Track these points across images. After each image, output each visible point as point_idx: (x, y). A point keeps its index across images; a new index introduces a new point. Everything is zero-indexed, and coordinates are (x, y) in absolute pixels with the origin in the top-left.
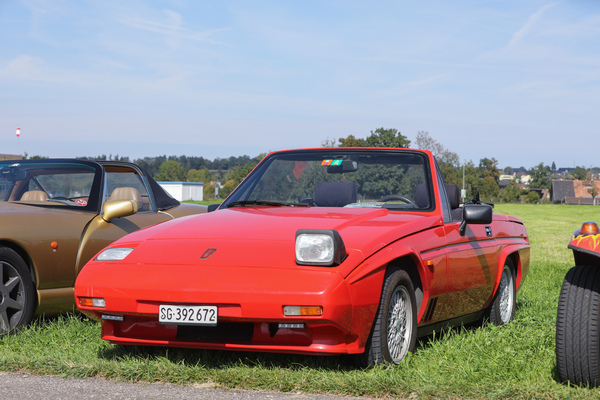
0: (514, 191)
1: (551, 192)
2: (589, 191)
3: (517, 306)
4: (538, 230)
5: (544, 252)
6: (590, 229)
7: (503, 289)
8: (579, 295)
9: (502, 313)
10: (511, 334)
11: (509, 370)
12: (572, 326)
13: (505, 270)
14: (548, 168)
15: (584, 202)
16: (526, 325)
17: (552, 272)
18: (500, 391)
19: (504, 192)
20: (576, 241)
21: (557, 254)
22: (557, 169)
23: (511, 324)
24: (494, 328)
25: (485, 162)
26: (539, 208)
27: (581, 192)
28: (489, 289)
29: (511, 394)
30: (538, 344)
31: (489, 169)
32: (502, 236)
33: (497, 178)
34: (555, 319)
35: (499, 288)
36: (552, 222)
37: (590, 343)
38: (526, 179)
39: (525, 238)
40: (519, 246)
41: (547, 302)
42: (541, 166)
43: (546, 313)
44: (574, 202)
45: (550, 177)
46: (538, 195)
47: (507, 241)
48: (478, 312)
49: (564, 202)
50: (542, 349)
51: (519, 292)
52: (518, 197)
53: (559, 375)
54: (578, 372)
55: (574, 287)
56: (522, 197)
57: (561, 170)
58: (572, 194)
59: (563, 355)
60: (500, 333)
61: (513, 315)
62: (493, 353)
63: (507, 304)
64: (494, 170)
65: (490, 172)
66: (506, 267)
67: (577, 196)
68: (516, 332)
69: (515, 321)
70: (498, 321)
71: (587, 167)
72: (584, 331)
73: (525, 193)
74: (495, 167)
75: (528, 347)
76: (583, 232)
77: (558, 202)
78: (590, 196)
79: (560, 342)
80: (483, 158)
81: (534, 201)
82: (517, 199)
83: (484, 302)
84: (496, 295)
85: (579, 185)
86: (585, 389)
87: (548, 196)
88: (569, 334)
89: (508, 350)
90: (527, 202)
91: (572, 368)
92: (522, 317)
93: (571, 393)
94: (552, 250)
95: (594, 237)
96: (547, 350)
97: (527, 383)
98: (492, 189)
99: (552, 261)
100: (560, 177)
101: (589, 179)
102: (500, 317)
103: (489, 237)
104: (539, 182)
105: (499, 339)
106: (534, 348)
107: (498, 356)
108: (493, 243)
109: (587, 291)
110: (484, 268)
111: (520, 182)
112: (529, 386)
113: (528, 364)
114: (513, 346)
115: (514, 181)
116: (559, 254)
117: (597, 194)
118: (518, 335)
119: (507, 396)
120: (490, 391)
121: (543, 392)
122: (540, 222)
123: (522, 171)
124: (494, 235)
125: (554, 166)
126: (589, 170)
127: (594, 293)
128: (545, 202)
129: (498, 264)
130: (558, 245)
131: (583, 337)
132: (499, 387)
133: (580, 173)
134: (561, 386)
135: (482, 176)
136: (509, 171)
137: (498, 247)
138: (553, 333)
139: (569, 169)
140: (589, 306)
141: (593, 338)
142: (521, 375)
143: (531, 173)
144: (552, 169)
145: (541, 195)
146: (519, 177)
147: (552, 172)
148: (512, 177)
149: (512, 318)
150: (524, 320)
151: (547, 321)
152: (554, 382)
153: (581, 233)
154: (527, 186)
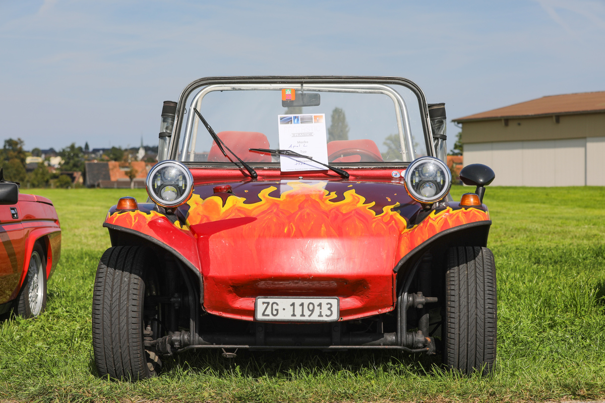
0: (43, 174)
1: (84, 175)
2: (126, 173)
3: (48, 297)
4: (70, 216)
5: (77, 239)
6: (127, 205)
7: (32, 278)
8: (117, 279)
9: (32, 305)
10: (42, 328)
11: (41, 366)
12: (110, 313)
13: (34, 257)
14: (80, 149)
15: (121, 185)
16: (58, 317)
17: (86, 260)
18: (32, 389)
19: (30, 176)
20: (112, 219)
21: (92, 242)
22: (91, 149)
23: (42, 317)
24: (23, 321)
25: (10, 142)
26: (71, 193)
27: (118, 174)
28: (16, 278)
29: (44, 392)
30: (72, 337)
31: (14, 150)
32: (29, 218)
33: (23, 160)
34: (90, 309)
35: (27, 277)
36: (85, 208)
37: (131, 331)
38: (56, 161)
39: (56, 221)
40: (49, 228)
41: (81, 292)
42: (72, 147)
43: (82, 304)
44: (110, 186)
45: (83, 158)
46: (69, 179)
47: (36, 224)
48: (5, 304)
49: (98, 186)
50: (77, 342)
51: (50, 282)
52: (47, 182)
53: (97, 369)
54: (119, 365)
55: (111, 270)
56: (52, 182)
57: (95, 151)
58: (107, 176)
59: (101, 345)
60: (30, 327)
61: (44, 307)
62: (23, 348)
63: (36, 295)
64: (21, 152)
65: (16, 154)
66: (35, 253)
67: (113, 179)
68: (47, 325)
69: (46, 313)
70: (28, 314)
71: (124, 147)
72: (123, 318)
73: (55, 177)
74: (21, 149)
75: (61, 341)
76: (120, 209)
77: (92, 186)
78: (127, 179)
79: (97, 331)
80: (8, 138)
81: (65, 185)
82: (46, 184)
83: (10, 293)
84: (24, 285)
85: (115, 167)
86: (127, 384)
87: (81, 180)
88: (107, 322)
89: (39, 344)
90: (57, 187)
91: (112, 360)
92: (54, 309)
93: (111, 388)
94: (86, 237)
95: (132, 214)
96: (84, 343)
97: (62, 379)
98: (18, 173)
99: (85, 249)
100: (94, 159)
101: (126, 160)
102: (29, 309)
103: (15, 220)
104: (71, 165)
105: (28, 333)
106: (69, 340)
107: (28, 350)
108: (19, 226)
109: (126, 274)
110: (9, 255)
111: (49, 165)
112: (64, 382)
113: (62, 359)
114: (44, 340)
115: (42, 164)
116: (94, 241)
117: (134, 176)
118: (51, 328)
119: (39, 394)
120: (21, 389)
121: (80, 388)
122: (73, 207)
123: (51, 152)
124: (20, 218)
125: (87, 146)
126: (126, 150)
127: (133, 276)
128: (78, 186)
129: (26, 250)
130: (93, 232)
131: (122, 324)
132: (30, 385)
133: (116, 154)
134: (99, 380)
135: (7, 159)
136: (36, 152)
137: (26, 231)
138: (89, 325)
139: (104, 150)
140: (128, 290)
141: (134, 326)
142: (55, 371)
143: (62, 154)
144: (85, 150)
145: (73, 179)
146: (47, 159)
147: (85, 153)
148: (39, 160)
149: (43, 311)
150: (56, 311)
151: (82, 313)
152: (92, 376)
153: (117, 210)
154: (57, 169)
